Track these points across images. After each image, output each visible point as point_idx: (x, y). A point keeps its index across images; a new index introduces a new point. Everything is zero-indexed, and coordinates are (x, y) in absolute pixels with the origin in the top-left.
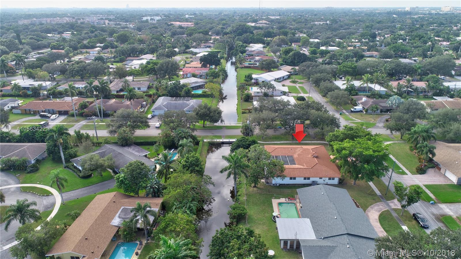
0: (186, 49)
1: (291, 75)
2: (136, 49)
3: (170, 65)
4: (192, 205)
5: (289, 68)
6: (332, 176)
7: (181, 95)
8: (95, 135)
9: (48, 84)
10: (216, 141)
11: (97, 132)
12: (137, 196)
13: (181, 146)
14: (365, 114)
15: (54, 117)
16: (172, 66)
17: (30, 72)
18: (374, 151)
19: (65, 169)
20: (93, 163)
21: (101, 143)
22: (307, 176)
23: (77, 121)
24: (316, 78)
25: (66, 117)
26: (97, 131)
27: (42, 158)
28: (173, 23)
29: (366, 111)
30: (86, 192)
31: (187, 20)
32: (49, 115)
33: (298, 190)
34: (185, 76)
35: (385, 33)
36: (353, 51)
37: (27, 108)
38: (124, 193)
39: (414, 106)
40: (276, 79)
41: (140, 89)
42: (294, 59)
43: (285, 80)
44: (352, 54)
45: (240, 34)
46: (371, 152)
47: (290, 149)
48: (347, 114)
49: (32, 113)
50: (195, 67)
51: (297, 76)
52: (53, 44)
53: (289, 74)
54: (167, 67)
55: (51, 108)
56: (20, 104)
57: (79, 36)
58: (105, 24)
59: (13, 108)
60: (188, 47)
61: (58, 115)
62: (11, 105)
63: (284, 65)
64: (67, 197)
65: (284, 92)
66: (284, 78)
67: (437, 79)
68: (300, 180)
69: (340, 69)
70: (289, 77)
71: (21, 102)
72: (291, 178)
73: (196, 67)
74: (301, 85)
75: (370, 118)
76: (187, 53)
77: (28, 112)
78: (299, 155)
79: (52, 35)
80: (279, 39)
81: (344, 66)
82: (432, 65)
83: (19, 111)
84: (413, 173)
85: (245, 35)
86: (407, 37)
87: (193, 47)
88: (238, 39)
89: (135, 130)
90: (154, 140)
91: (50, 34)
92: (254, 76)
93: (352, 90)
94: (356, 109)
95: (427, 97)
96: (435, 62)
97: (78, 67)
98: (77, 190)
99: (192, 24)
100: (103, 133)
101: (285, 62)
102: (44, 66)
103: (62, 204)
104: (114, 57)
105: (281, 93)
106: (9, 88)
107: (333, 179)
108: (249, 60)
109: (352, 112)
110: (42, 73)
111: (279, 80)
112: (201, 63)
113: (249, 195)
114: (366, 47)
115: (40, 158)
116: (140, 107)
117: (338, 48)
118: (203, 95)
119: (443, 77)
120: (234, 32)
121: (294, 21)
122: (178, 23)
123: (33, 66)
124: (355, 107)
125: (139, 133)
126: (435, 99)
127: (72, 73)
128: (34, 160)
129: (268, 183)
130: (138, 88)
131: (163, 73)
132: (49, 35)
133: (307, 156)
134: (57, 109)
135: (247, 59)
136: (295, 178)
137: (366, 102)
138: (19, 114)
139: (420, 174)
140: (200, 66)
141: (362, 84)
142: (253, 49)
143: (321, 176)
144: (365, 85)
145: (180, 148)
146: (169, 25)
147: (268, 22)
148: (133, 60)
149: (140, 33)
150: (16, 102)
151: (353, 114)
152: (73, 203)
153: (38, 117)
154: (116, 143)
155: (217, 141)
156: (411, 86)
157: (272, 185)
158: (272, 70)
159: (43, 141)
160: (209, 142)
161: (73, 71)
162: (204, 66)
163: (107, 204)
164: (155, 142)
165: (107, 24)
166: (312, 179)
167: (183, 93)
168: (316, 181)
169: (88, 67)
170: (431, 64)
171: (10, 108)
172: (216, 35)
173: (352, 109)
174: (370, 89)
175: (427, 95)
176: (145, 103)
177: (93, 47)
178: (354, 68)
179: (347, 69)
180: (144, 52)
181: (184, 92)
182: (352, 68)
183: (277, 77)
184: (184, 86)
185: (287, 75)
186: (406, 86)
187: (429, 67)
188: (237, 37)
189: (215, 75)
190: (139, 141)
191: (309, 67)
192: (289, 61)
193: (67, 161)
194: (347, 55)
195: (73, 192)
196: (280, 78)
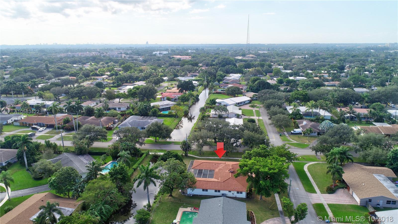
0: (174, 77)
1: (253, 100)
2: (133, 77)
5: (252, 94)
6: (240, 190)
7: (149, 115)
8: (62, 145)
9: (49, 103)
10: (159, 154)
14: (303, 136)
15: (42, 129)
19: (27, 171)
21: (62, 151)
23: (58, 133)
25: (51, 129)
27: (14, 162)
28: (175, 56)
29: (304, 134)
30: (32, 191)
31: (187, 54)
32: (38, 128)
34: (163, 99)
37: (24, 122)
38: (55, 194)
39: (342, 131)
41: (120, 109)
42: (260, 86)
43: (246, 104)
44: (312, 83)
45: (224, 66)
48: (287, 135)
49: (28, 125)
51: (256, 102)
52: (71, 72)
53: (250, 100)
54: (146, 91)
55: (41, 122)
56: (22, 119)
58: (121, 57)
59: (15, 121)
60: (176, 76)
61: (45, 128)
62: (14, 118)
63: (249, 91)
64: (15, 195)
65: (237, 114)
66: (245, 102)
67: (381, 107)
68: (211, 192)
69: (292, 96)
70: (250, 102)
71: (25, 116)
72: (203, 190)
73: (175, 92)
74: (257, 109)
75: (306, 140)
76: (175, 80)
77: (25, 124)
78: (220, 170)
79: (77, 65)
80: (255, 70)
81: (296, 94)
83: (18, 124)
84: (322, 192)
85: (227, 67)
87: (181, 76)
88: (221, 69)
89: (94, 142)
91: (76, 64)
92: (218, 101)
93: (297, 114)
94: (295, 131)
95: (369, 122)
98: (26, 190)
99: (190, 57)
101: (251, 89)
103: (8, 200)
104: (113, 83)
105: (235, 115)
106: (19, 105)
107: (241, 193)
108: (223, 87)
109: (292, 134)
110: (48, 94)
111: (240, 105)
112: (178, 89)
113: (162, 203)
114: (331, 78)
115: (12, 162)
116: (112, 123)
117: (306, 78)
118: (169, 115)
119: (393, 105)
120: (220, 64)
121: (278, 55)
122: (178, 57)
124: (295, 130)
125: (97, 145)
126: (375, 125)
127: (72, 95)
128: (6, 163)
129: (184, 193)
130: (119, 108)
131: (142, 97)
132: (74, 65)
133: (226, 171)
134: (45, 123)
136: (207, 190)
137: (306, 125)
138: (18, 126)
139: (329, 193)
140: (178, 91)
141: (308, 109)
142: (230, 78)
143: (230, 189)
144: (311, 110)
146: (170, 58)
147: (254, 56)
148: (127, 86)
149: (145, 64)
150: (19, 117)
151: (292, 136)
152: (16, 200)
153: (30, 129)
154: (73, 153)
155: (161, 154)
156: (353, 113)
157: (187, 195)
158: (236, 95)
160: (153, 155)
161: (73, 93)
162: (181, 91)
163: (35, 202)
164: (105, 153)
165: (123, 57)
166: (222, 192)
167: (150, 113)
168: (225, 194)
169: (84, 90)
171: (13, 121)
172: (206, 66)
173: (292, 132)
175: (370, 121)
176: (117, 120)
177: (102, 75)
178: (305, 96)
179: (299, 96)
180: (138, 79)
182: (303, 95)
183: (238, 102)
184: (153, 107)
185: (248, 100)
188: (220, 68)
189: (184, 99)
192: (255, 88)
193: (29, 165)
195: (22, 190)
196: (241, 103)
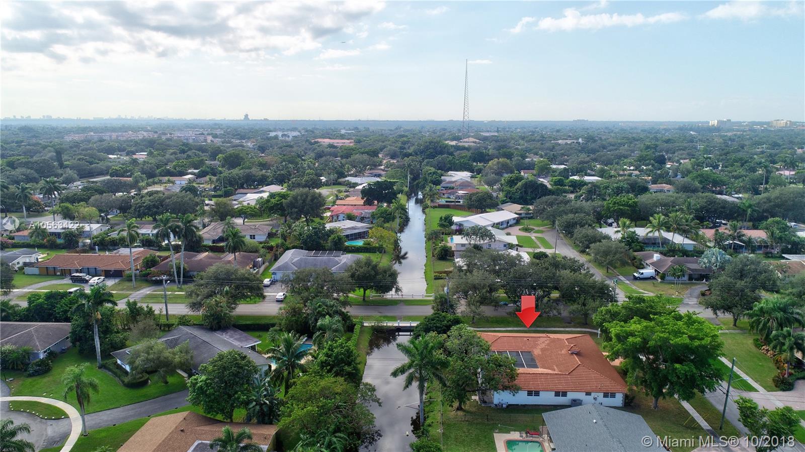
0: (338, 178)
1: (522, 218)
2: (254, 176)
3: (309, 198)
4: (334, 439)
5: (517, 207)
6: (610, 389)
7: (326, 248)
8: (165, 312)
9: (94, 228)
10: (385, 324)
11: (168, 307)
12: (229, 420)
13: (320, 329)
14: (661, 282)
15: (96, 281)
16: (312, 200)
17: (67, 208)
18: (692, 338)
19: (100, 370)
20: (151, 356)
21: (173, 325)
22: (561, 388)
23: (136, 289)
24: (566, 222)
25: (117, 280)
26: (168, 305)
27: (60, 350)
28: (320, 140)
29: (663, 278)
30: (131, 413)
31: (342, 137)
32: (87, 277)
33: (545, 415)
34: (335, 218)
35: (680, 157)
36: (629, 182)
37: (51, 266)
38: (204, 414)
40: (494, 224)
41: (254, 238)
42: (526, 192)
43: (511, 226)
44: (626, 186)
45: (432, 156)
46: (685, 340)
47: (525, 339)
48: (628, 282)
49: (59, 273)
50: (352, 205)
51: (532, 221)
52: (114, 168)
53: (518, 218)
54: (304, 201)
55: (92, 265)
56: (39, 260)
57: (160, 158)
58: (205, 141)
59: (26, 264)
60: (342, 175)
61: (103, 278)
62: (22, 260)
63: (508, 202)
64: (94, 423)
65: (509, 244)
66: (508, 223)
67: (784, 226)
68: (547, 398)
69: (608, 208)
70: (517, 222)
71: (42, 256)
72: (530, 393)
73: (355, 205)
74: (539, 235)
75: (672, 290)
76: (340, 184)
77: (51, 271)
78: (543, 350)
79: (116, 156)
80: (498, 163)
81: (615, 203)
82: (772, 204)
83: (35, 271)
85: (439, 158)
86: (718, 162)
87: (351, 175)
88: (428, 163)
90: (272, 322)
91: (113, 155)
92: (456, 219)
93: (633, 242)
94: (642, 274)
95: (770, 255)
96: (777, 198)
97: (150, 200)
98: (115, 410)
99: (350, 142)
100: (179, 309)
101: (510, 198)
102: (93, 198)
103: (81, 435)
104: (215, 189)
105: (505, 246)
106: (26, 233)
107: (613, 395)
108: (446, 196)
109: (636, 278)
110: (86, 209)
111: (500, 227)
112: (362, 198)
113: (449, 425)
114: (650, 178)
115: (57, 350)
116: (251, 266)
117: (600, 179)
118: (365, 248)
119: (794, 224)
120: (421, 153)
121: (523, 138)
122: (327, 141)
123: (74, 199)
124: (641, 271)
125: (244, 309)
126: (787, 259)
127: (139, 211)
128: (45, 352)
129: (485, 402)
130: (251, 236)
131: (297, 212)
132: (111, 156)
133: (560, 352)
134: (102, 267)
135: (444, 194)
136: (537, 394)
137: (659, 261)
138: (35, 275)
139: (784, 390)
140: (362, 202)
141: (650, 232)
142: (453, 179)
143: (588, 389)
144: (657, 234)
145: (318, 333)
146: (311, 144)
147: (478, 141)
148: (246, 194)
149: (263, 155)
150: (34, 255)
151: (637, 282)
152: (103, 434)
153: (67, 281)
154: (200, 326)
155: (388, 324)
156: (739, 237)
157: (493, 406)
158: (488, 210)
159: (67, 320)
160: (372, 326)
161: (140, 207)
162: (369, 203)
163: (167, 434)
164: (273, 325)
165: (209, 141)
166: (571, 396)
167: (329, 244)
168: (580, 400)
169: (168, 200)
170: (770, 202)
171: (21, 265)
172: (391, 158)
173: (635, 274)
174: (665, 242)
176: (260, 259)
177: (182, 174)
178: (633, 206)
179: (621, 207)
180: (266, 181)
181: (331, 242)
182: (630, 206)
183: (496, 221)
184: (332, 231)
185: (514, 219)
186: (730, 235)
187: (766, 206)
188: (426, 161)
189: (388, 217)
190: (244, 323)
191: (551, 204)
192: (517, 195)
193: (106, 355)
194: (618, 188)
195: (108, 412)
196: (502, 223)
